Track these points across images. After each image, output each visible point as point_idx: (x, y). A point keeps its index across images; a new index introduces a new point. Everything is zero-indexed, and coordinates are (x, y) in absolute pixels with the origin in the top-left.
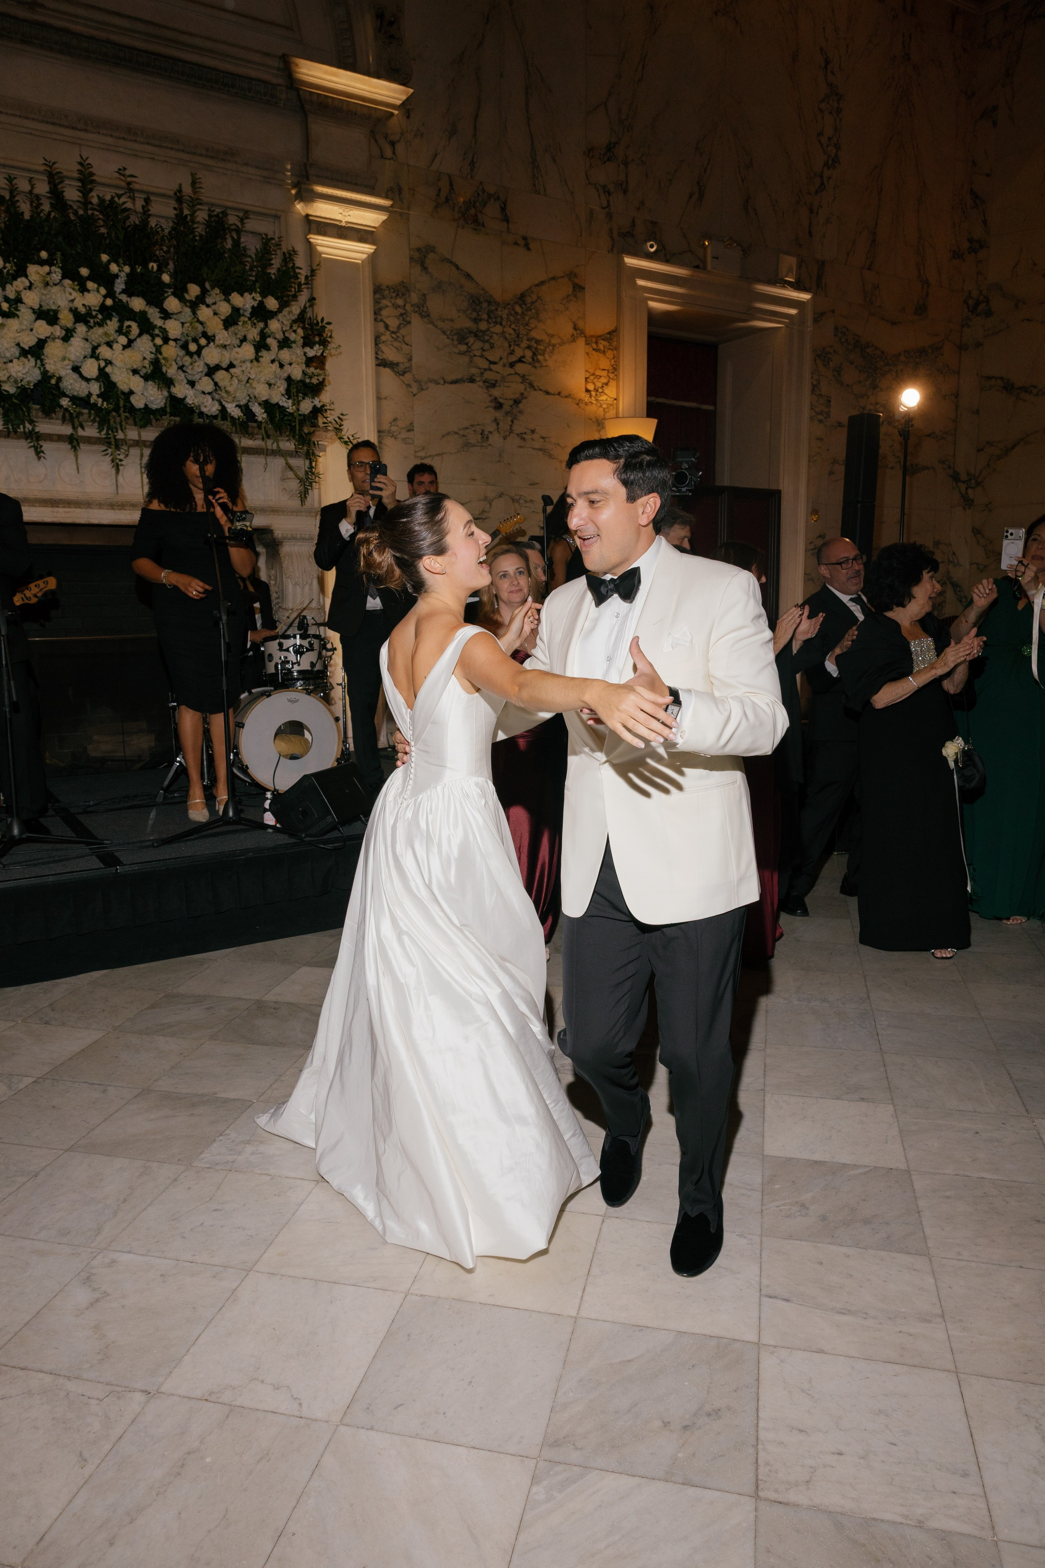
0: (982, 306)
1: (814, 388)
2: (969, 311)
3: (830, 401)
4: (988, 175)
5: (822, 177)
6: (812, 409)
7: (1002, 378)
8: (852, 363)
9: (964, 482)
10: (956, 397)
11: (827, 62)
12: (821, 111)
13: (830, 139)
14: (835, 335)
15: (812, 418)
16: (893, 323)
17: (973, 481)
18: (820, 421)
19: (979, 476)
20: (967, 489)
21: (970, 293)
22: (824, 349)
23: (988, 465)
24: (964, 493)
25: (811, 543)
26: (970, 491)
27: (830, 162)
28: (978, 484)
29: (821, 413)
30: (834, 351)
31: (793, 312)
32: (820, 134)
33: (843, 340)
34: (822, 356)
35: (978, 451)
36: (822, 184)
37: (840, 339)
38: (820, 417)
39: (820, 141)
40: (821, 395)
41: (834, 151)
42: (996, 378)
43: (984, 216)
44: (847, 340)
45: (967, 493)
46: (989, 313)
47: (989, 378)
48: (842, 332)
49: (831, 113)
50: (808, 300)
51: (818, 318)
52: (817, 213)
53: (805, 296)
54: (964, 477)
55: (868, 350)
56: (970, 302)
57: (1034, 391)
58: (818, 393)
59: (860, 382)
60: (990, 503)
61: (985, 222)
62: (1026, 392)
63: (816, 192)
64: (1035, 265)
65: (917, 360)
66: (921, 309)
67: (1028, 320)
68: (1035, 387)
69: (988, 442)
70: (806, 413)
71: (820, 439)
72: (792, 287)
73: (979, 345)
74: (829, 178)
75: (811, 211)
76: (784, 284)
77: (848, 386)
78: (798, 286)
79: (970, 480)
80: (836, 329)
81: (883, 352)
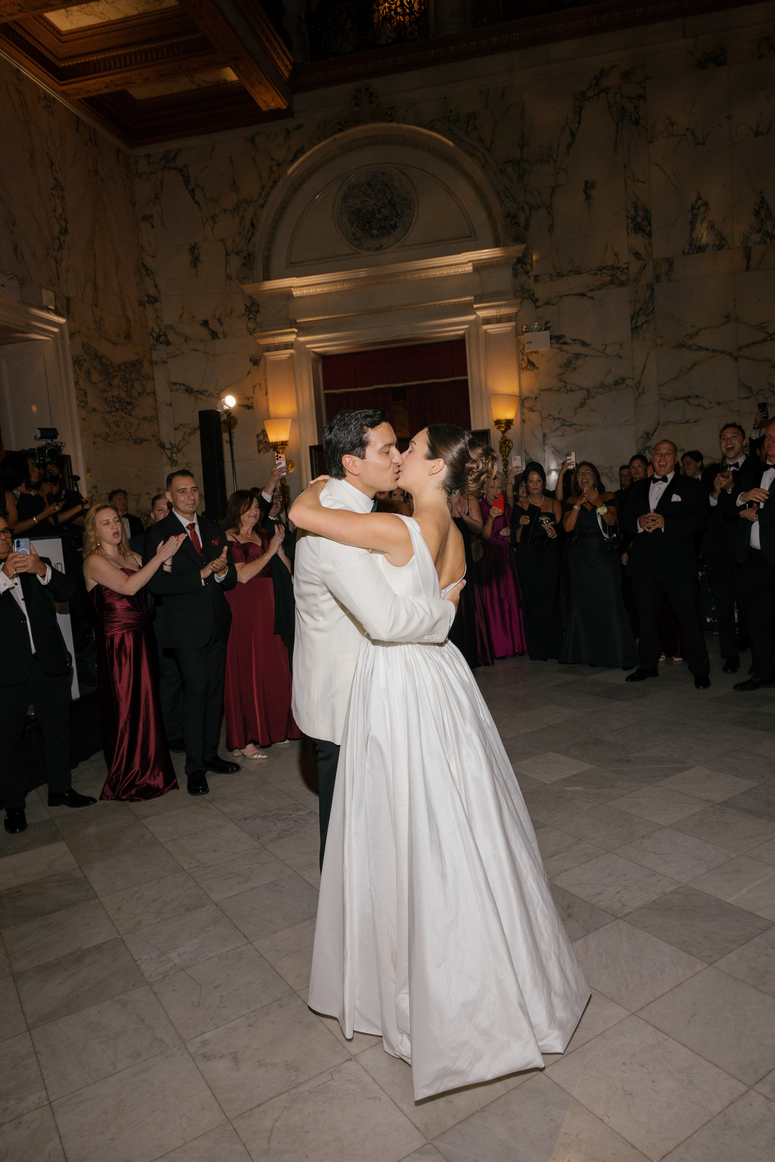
0: (162, 339)
1: (76, 383)
2: (154, 340)
3: (86, 394)
4: (153, 257)
5: (59, 240)
6: (77, 398)
7: (184, 385)
8: (95, 368)
9: (169, 449)
10: (155, 394)
11: (52, 164)
12: (53, 196)
13: (61, 215)
14: (83, 349)
15: (78, 405)
16: (114, 344)
17: (175, 449)
18: (83, 407)
19: (178, 445)
20: (171, 454)
21: (153, 329)
22: (78, 357)
23: (184, 438)
24: (170, 456)
25: (90, 492)
26: (174, 455)
27: (63, 231)
28: (179, 451)
29: (82, 401)
30: (84, 359)
31: (56, 330)
32: (55, 211)
33: (88, 352)
34: (77, 362)
35: (175, 429)
36: (61, 245)
37: (86, 351)
38: (82, 404)
39: (55, 216)
40: (80, 389)
41: (64, 224)
42: (180, 384)
43: (155, 282)
44: (90, 353)
45: (172, 457)
46: (168, 343)
47: (175, 384)
48: (86, 347)
49: (59, 198)
50: (64, 323)
51: (72, 335)
52: (60, 264)
53: (62, 320)
54: (168, 446)
55: (104, 360)
56: (154, 334)
57: (207, 394)
58: (79, 387)
59: (102, 382)
60: (189, 463)
61: (156, 286)
62: (201, 394)
63: (58, 250)
64: (194, 317)
65: (131, 369)
66: (128, 336)
67: (195, 350)
68: (206, 391)
69: (181, 424)
70: (74, 401)
71: (85, 420)
72: (53, 312)
73: (164, 362)
74: (64, 241)
75: (57, 262)
76: (48, 310)
77: (95, 383)
78: (57, 313)
79: (173, 448)
80: (83, 344)
81: (111, 363)
